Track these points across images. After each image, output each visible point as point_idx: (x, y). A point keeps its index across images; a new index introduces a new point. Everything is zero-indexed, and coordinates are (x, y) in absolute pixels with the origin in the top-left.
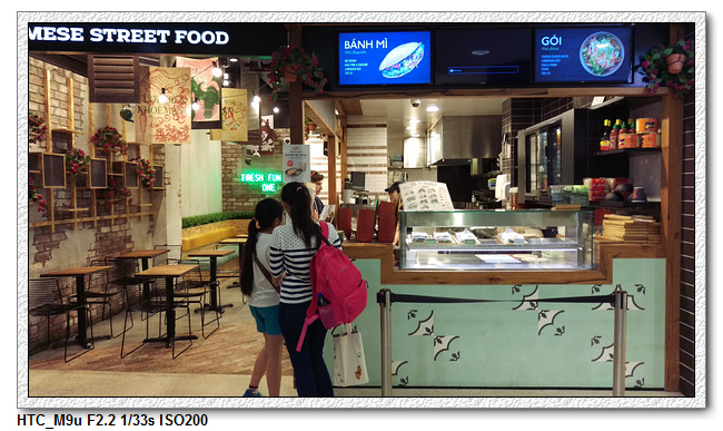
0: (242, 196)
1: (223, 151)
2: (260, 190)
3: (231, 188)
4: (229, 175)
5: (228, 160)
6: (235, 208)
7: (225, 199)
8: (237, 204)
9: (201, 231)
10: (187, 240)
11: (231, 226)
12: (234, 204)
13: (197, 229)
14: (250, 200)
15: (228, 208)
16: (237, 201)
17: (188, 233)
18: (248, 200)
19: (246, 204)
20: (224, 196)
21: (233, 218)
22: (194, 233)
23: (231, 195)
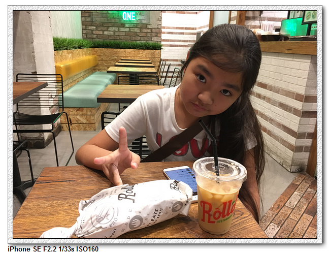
0: (102, 24)
2: (120, 18)
6: (95, 36)
7: (84, 26)
8: (98, 32)
9: (72, 56)
10: (62, 66)
11: (93, 54)
12: (94, 32)
13: (68, 53)
14: (110, 29)
15: (88, 36)
16: (97, 30)
17: (60, 58)
18: (108, 29)
19: (106, 33)
20: (83, 23)
21: (94, 47)
22: (66, 59)
23: (90, 23)
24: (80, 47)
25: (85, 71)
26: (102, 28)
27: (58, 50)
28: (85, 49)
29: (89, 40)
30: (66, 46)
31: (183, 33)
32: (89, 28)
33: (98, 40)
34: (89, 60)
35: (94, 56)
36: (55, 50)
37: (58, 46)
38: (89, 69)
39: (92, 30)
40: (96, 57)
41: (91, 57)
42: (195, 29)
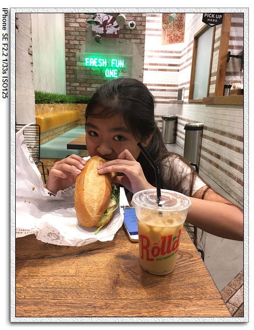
0: (85, 81)
1: (67, 33)
2: (103, 75)
3: (74, 72)
4: (73, 59)
5: (72, 43)
6: (78, 92)
7: (68, 83)
8: (81, 89)
9: (54, 109)
10: (42, 118)
11: (76, 109)
12: (78, 89)
13: (50, 107)
14: (93, 85)
15: (72, 92)
16: (80, 86)
17: (42, 111)
18: (91, 85)
19: (89, 89)
20: (67, 80)
21: (77, 102)
22: (47, 112)
23: (74, 79)
24: (62, 102)
25: (67, 125)
26: (85, 85)
27: (39, 103)
28: (68, 104)
29: (72, 96)
30: (48, 100)
31: (164, 90)
32: (73, 85)
33: (80, 96)
34: (71, 114)
35: (76, 111)
36: (36, 103)
37: (39, 99)
38: (70, 124)
39: (76, 87)
40: (78, 113)
41: (72, 112)
42: (177, 86)
